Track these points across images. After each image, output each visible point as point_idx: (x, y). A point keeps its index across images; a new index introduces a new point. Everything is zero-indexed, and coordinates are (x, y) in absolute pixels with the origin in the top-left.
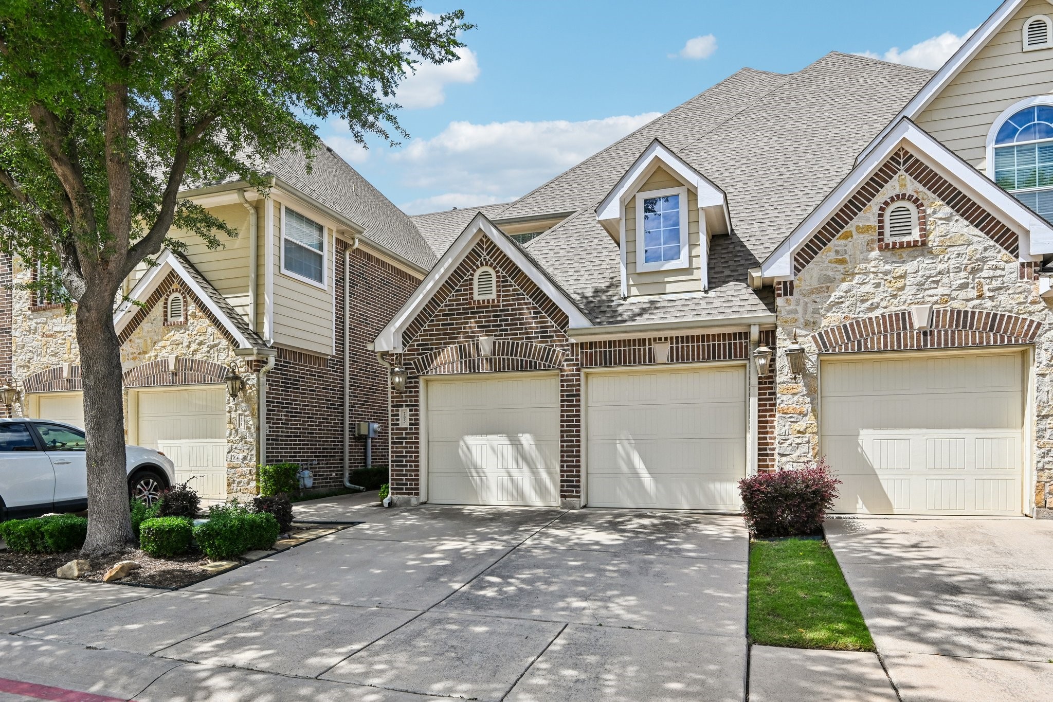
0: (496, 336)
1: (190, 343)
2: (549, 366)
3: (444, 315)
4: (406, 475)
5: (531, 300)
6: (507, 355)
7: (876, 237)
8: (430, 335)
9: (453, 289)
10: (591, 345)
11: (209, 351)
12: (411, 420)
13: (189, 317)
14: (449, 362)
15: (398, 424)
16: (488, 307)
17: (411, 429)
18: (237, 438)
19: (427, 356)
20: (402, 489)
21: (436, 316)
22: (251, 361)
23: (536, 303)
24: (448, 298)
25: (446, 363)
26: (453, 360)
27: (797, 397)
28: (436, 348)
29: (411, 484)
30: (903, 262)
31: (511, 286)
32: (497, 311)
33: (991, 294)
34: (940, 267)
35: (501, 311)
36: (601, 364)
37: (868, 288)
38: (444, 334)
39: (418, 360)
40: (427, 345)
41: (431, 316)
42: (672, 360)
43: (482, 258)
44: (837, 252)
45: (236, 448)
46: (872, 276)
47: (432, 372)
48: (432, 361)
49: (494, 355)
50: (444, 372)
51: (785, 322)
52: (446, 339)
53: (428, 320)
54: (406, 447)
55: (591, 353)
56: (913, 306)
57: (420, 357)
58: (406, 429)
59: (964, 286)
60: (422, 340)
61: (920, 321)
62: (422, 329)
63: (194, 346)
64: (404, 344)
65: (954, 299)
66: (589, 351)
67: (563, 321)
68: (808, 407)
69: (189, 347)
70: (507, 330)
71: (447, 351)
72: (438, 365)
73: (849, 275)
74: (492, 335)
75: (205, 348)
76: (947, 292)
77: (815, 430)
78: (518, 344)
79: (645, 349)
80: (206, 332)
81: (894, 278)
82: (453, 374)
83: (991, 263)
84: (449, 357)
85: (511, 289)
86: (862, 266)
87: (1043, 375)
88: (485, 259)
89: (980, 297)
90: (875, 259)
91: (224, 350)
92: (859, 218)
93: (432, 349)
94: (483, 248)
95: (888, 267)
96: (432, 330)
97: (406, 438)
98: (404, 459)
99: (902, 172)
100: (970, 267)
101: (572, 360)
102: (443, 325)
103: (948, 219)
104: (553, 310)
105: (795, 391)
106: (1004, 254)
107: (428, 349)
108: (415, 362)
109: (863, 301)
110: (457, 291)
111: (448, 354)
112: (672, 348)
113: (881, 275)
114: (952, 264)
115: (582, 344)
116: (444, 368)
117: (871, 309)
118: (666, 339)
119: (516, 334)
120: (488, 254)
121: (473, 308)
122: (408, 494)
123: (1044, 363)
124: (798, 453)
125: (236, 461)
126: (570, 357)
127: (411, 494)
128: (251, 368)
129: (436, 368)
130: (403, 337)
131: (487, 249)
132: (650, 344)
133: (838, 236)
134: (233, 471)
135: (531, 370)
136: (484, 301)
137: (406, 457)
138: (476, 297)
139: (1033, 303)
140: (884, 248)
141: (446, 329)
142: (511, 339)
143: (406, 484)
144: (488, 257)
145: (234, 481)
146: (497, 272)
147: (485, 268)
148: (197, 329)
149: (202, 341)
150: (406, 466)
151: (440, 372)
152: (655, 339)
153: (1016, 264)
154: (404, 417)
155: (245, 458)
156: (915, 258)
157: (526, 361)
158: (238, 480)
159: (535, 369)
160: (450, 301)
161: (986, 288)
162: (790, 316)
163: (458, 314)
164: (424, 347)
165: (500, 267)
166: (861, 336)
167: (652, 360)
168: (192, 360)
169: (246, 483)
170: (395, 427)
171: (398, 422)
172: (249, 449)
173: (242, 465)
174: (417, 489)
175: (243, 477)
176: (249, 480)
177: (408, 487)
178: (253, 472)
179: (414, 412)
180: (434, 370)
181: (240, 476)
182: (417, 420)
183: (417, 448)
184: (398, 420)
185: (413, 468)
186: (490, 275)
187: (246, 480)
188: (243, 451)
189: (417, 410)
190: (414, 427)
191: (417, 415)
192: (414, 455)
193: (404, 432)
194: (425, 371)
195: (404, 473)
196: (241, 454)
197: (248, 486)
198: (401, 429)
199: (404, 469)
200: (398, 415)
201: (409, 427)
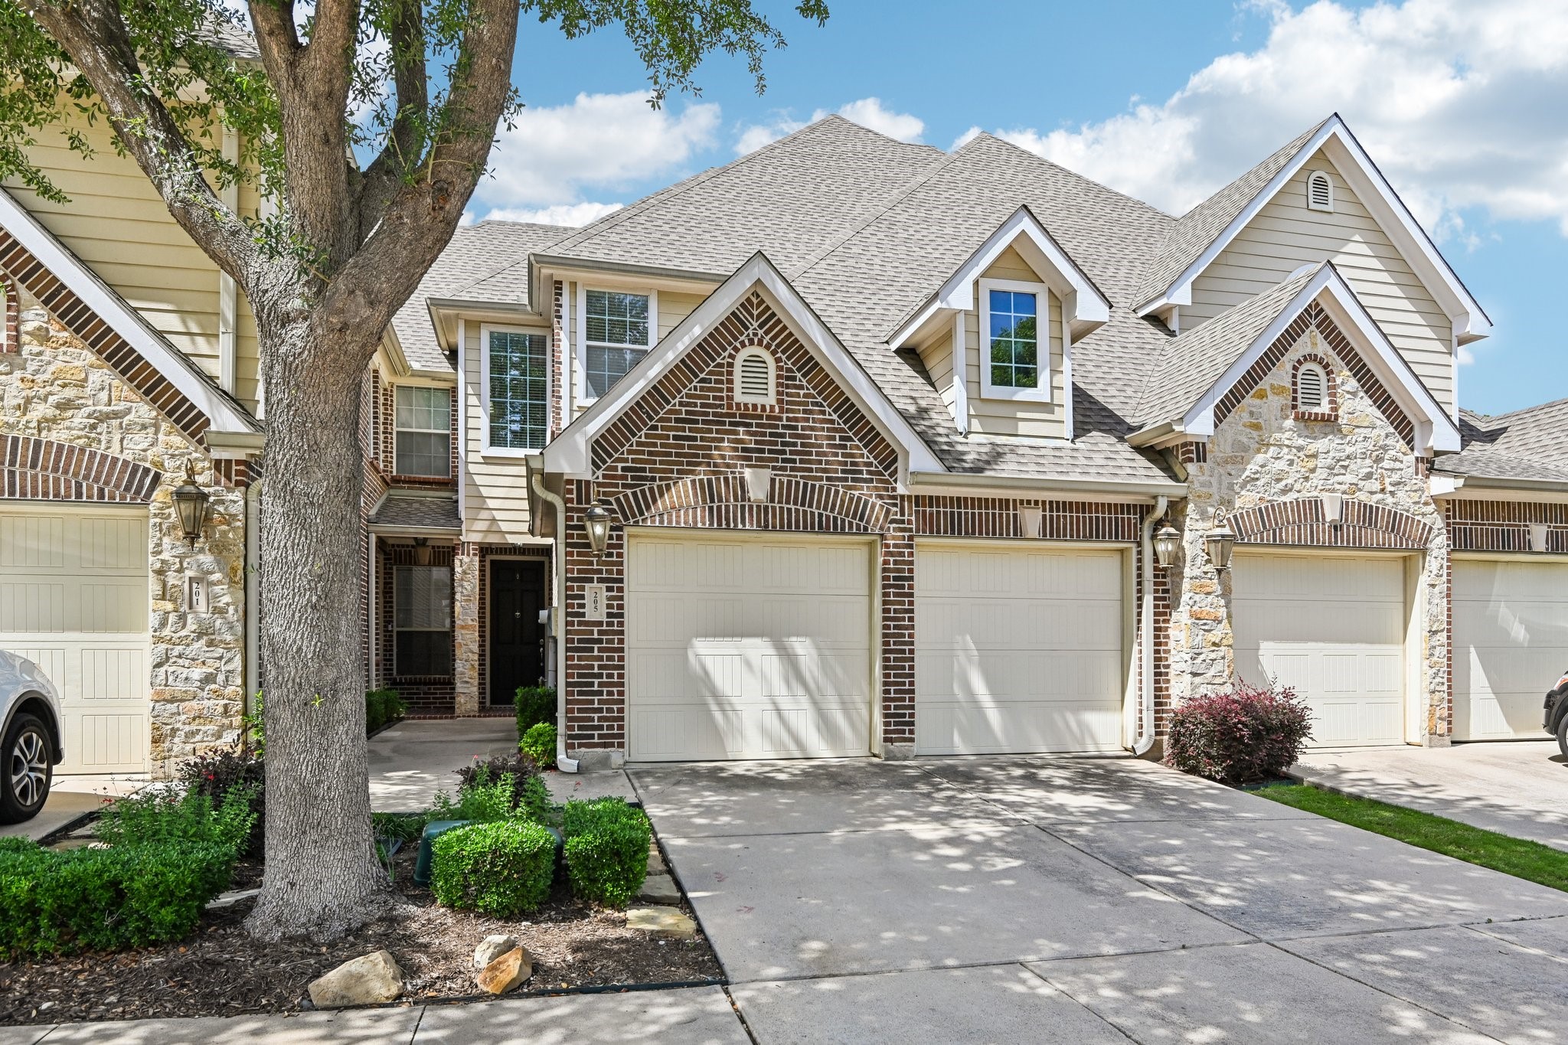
0: (774, 468)
1: (28, 401)
2: (866, 529)
3: (677, 420)
4: (600, 710)
5: (835, 417)
6: (795, 503)
7: (1290, 403)
8: (650, 453)
9: (696, 376)
10: (932, 500)
11: (93, 427)
12: (609, 606)
13: (25, 338)
14: (689, 506)
15: (583, 615)
16: (761, 417)
17: (609, 624)
18: (183, 633)
19: (643, 492)
20: (592, 737)
21: (661, 420)
22: (228, 462)
23: (845, 423)
24: (684, 391)
25: (681, 506)
26: (697, 502)
27: (1210, 597)
28: (661, 479)
29: (610, 727)
30: (1315, 438)
31: (801, 387)
32: (777, 426)
33: (1392, 489)
34: (1349, 450)
35: (784, 427)
36: (946, 532)
37: (1281, 465)
38: (677, 455)
39: (626, 496)
40: (644, 470)
41: (651, 418)
42: (1045, 535)
43: (750, 332)
44: (1252, 413)
45: (180, 656)
46: (1286, 450)
47: (653, 522)
48: (655, 501)
49: (772, 500)
50: (678, 522)
51: (1199, 496)
52: (681, 463)
53: (645, 424)
54: (601, 659)
55: (931, 514)
56: (1324, 493)
57: (629, 492)
58: (600, 623)
59: (1369, 476)
60: (633, 461)
61: (1331, 513)
62: (634, 440)
63: (39, 411)
64: (594, 463)
65: (1360, 490)
66: (928, 509)
67: (889, 458)
68: (1222, 612)
69: (25, 407)
70: (794, 461)
71: (685, 485)
72: (665, 509)
73: (1263, 445)
74: (768, 467)
75: (79, 418)
76: (1355, 481)
77: (1231, 642)
78: (813, 486)
79: (1008, 515)
80: (85, 380)
81: (1307, 456)
82: (695, 528)
83: (1392, 452)
84: (687, 496)
85: (802, 392)
86: (1277, 435)
87: (1433, 586)
88: (755, 335)
89: (1383, 490)
90: (1290, 430)
91: (144, 427)
92: (1273, 375)
93: (653, 479)
94: (752, 316)
95: (1301, 442)
96: (655, 445)
97: (600, 641)
98: (596, 681)
99: (1313, 328)
100: (1375, 454)
101: (903, 522)
102: (675, 437)
103: (1354, 394)
104: (873, 437)
105: (1210, 590)
106: (1402, 445)
107: (645, 478)
108: (618, 500)
109: (1278, 480)
110: (703, 380)
111: (686, 492)
112: (1044, 517)
113: (1294, 450)
114: (1358, 448)
115: (917, 497)
116: (678, 517)
117: (1285, 491)
118: (1036, 502)
119: (811, 470)
120: (761, 326)
121: (734, 415)
122: (605, 745)
123: (1435, 572)
124: (1212, 672)
125: (181, 686)
126: (898, 517)
127: (612, 745)
128: (229, 478)
129: (661, 515)
130: (594, 450)
131: (759, 316)
132: (1015, 509)
133: (1252, 392)
134: (172, 708)
135: (835, 532)
136: (755, 406)
137: (600, 676)
138: (739, 397)
139: (1426, 504)
140: (1300, 418)
141: (682, 447)
142: (801, 477)
143: (601, 728)
144: (760, 332)
145: (174, 731)
146: (778, 360)
147: (755, 350)
148: (52, 368)
149: (69, 400)
150: (600, 693)
151: (670, 522)
152: (1022, 502)
153: (1411, 458)
154: (596, 602)
155: (209, 679)
156: (1326, 435)
157: (828, 517)
158: (187, 728)
159: (843, 532)
160: (688, 396)
161: (1387, 481)
162: (1204, 490)
163: (704, 422)
164: (637, 475)
165: (783, 352)
166: (1277, 524)
167: (1018, 533)
168: (38, 443)
169: (213, 735)
170: (576, 619)
171: (581, 610)
172: (221, 658)
173: (200, 694)
174: (622, 736)
175: (202, 720)
176: (223, 728)
177: (605, 732)
178: (234, 709)
179: (614, 594)
180: (657, 518)
181: (194, 719)
182: (621, 607)
183: (621, 659)
184: (583, 606)
185: (616, 697)
186: (764, 362)
187: (211, 727)
188: (204, 663)
189: (621, 589)
190: (616, 620)
191: (621, 598)
192: (616, 672)
193: (596, 629)
194: (640, 518)
195: (596, 706)
196: (198, 670)
197: (218, 742)
198: (587, 623)
199: (596, 698)
200: (582, 597)
201: (605, 620)
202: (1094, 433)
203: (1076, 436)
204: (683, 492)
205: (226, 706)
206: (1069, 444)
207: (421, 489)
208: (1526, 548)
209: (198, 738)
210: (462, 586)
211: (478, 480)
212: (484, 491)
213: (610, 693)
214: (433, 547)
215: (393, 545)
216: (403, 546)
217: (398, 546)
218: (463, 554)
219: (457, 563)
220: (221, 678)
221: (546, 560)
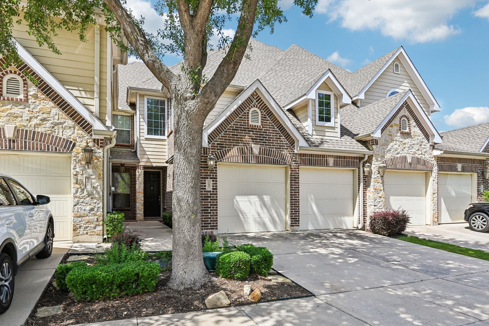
0: (260, 145)
1: (31, 118)
2: (286, 163)
3: (233, 129)
4: (210, 218)
5: (277, 129)
6: (266, 155)
7: (399, 129)
8: (225, 139)
9: (238, 116)
10: (304, 155)
11: (53, 127)
12: (213, 186)
13: (30, 97)
14: (236, 156)
15: (205, 189)
16: (257, 129)
17: (213, 192)
18: (83, 195)
19: (223, 151)
20: (208, 226)
21: (228, 129)
22: (98, 140)
23: (280, 131)
24: (235, 121)
25: (234, 156)
26: (238, 155)
27: (379, 184)
28: (228, 147)
29: (213, 223)
30: (405, 139)
31: (268, 120)
32: (261, 132)
33: (424, 153)
34: (414, 142)
35: (263, 132)
36: (308, 164)
37: (397, 146)
38: (233, 140)
39: (218, 152)
40: (223, 144)
41: (225, 129)
42: (334, 166)
43: (254, 103)
44: (389, 131)
45: (82, 202)
46: (398, 142)
47: (226, 160)
48: (226, 154)
49: (260, 154)
50: (233, 161)
51: (376, 155)
52: (234, 143)
53: (224, 130)
54: (210, 202)
55: (304, 159)
56: (407, 154)
58: (210, 191)
59: (418, 150)
60: (220, 141)
61: (409, 160)
62: (220, 135)
63: (35, 121)
64: (208, 142)
65: (416, 154)
66: (303, 157)
67: (292, 142)
68: (382, 188)
69: (30, 120)
70: (266, 143)
71: (235, 149)
72: (229, 156)
73: (392, 140)
74: (259, 144)
75: (48, 124)
76: (415, 151)
77: (384, 196)
78: (271, 150)
79: (325, 159)
80: (50, 112)
81: (403, 144)
82: (238, 162)
83: (424, 143)
84: (236, 153)
85: (268, 122)
86: (396, 138)
87: (434, 181)
89: (422, 154)
90: (399, 136)
91: (70, 128)
92: (395, 120)
93: (226, 147)
94: (254, 98)
95: (401, 140)
96: (226, 137)
97: (210, 197)
98: (209, 209)
99: (405, 107)
100: (420, 143)
101: (296, 161)
102: (232, 135)
103: (415, 127)
104: (288, 136)
105: (379, 181)
106: (426, 141)
107: (223, 147)
108: (215, 154)
109: (396, 151)
110: (240, 118)
111: (235, 151)
112: (334, 160)
113: (400, 142)
114: (415, 142)
115: (300, 154)
116: (233, 159)
117: (397, 154)
118: (332, 156)
119: (271, 145)
121: (249, 128)
122: (212, 229)
123: (434, 177)
124: (379, 205)
125: (83, 212)
126: (295, 160)
127: (214, 229)
128: (98, 145)
129: (228, 158)
130: (208, 138)
131: (256, 98)
132: (326, 158)
133: (389, 125)
134: (80, 219)
135: (277, 164)
136: (255, 126)
137: (210, 207)
138: (250, 123)
139: (432, 158)
140: (402, 133)
141: (234, 137)
142: (268, 147)
143: (211, 223)
144: (257, 103)
145: (80, 227)
146: (262, 112)
147: (255, 109)
148: (39, 107)
149: (45, 118)
150: (211, 213)
151: (231, 160)
152: (328, 155)
153: (429, 145)
154: (209, 185)
155: (92, 210)
156: (408, 138)
157: (275, 159)
158: (85, 226)
159: (280, 164)
160: (236, 122)
161: (423, 151)
162: (378, 153)
163: (241, 130)
164: (221, 146)
165: (263, 110)
166: (396, 163)
168: (34, 132)
169: (93, 228)
170: (203, 190)
171: (205, 187)
172: (96, 203)
173: (89, 215)
174: (217, 226)
175: (89, 223)
176: (96, 226)
177: (212, 225)
178: (100, 219)
181: (87, 223)
182: (216, 186)
183: (217, 202)
185: (215, 214)
186: (257, 113)
187: (93, 225)
188: (90, 204)
189: (216, 181)
190: (215, 190)
191: (217, 184)
192: (215, 206)
193: (209, 193)
194: (222, 159)
196: (88, 207)
197: (95, 230)
198: (207, 191)
199: (209, 214)
200: (205, 183)
201: (212, 190)
202: (345, 136)
203: (341, 137)
204: (234, 151)
205: (97, 218)
206: (339, 139)
207: (121, 148)
208: (456, 170)
209: (88, 229)
210: (138, 179)
211: (143, 145)
212: (145, 149)
213: (213, 213)
216: (115, 166)
218: (139, 169)
219: (137, 172)
220: (96, 209)
221: (161, 171)
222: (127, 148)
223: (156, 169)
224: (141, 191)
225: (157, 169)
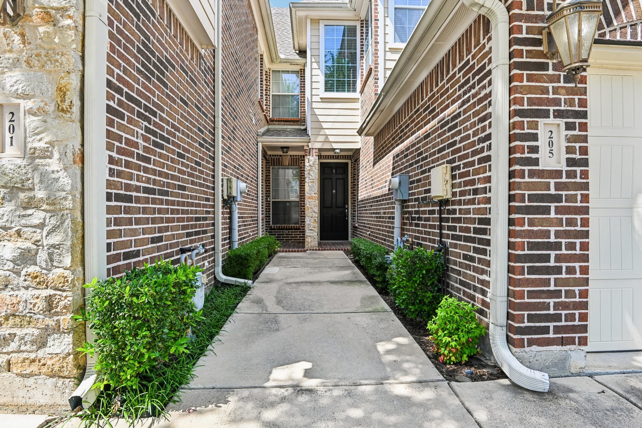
4: (557, 294)
12: (569, 150)
15: (536, 162)
17: (571, 174)
20: (546, 330)
29: (570, 317)
47: (624, 35)
48: (624, 8)
54: (559, 222)
58: (558, 174)
97: (558, 198)
98: (553, 254)
122: (562, 342)
127: (571, 341)
129: (633, 26)
143: (557, 318)
154: (551, 144)
155: (26, 258)
169: (33, 342)
170: (526, 168)
171: (534, 156)
172: (42, 226)
173: (17, 281)
174: (584, 329)
175: (18, 320)
176: (47, 332)
177: (563, 323)
178: (62, 303)
179: (576, 132)
180: (629, 30)
181: (7, 319)
182: (584, 151)
183: (585, 223)
184: (535, 150)
185: (578, 275)
187: (29, 330)
188: (19, 234)
189: (584, 127)
190: (578, 169)
191: (585, 139)
192: (578, 241)
193: (552, 182)
194: (607, 30)
195: (552, 288)
196: (10, 245)
197: (40, 353)
198: (541, 174)
199: (552, 277)
200: (535, 137)
201: (565, 168)
205: (49, 300)
207: (284, 125)
209: (13, 346)
210: (309, 174)
211: (317, 112)
212: (321, 119)
213: (571, 270)
214: (291, 156)
215: (270, 155)
216: (275, 156)
217: (273, 155)
218: (309, 155)
219: (306, 160)
220: (42, 256)
221: (349, 161)
222: (295, 125)
223: (340, 159)
224: (314, 195)
225: (343, 159)
